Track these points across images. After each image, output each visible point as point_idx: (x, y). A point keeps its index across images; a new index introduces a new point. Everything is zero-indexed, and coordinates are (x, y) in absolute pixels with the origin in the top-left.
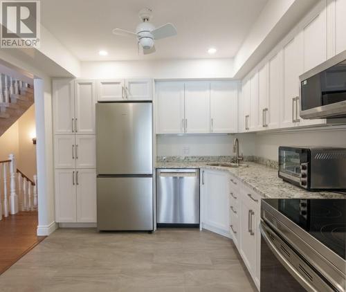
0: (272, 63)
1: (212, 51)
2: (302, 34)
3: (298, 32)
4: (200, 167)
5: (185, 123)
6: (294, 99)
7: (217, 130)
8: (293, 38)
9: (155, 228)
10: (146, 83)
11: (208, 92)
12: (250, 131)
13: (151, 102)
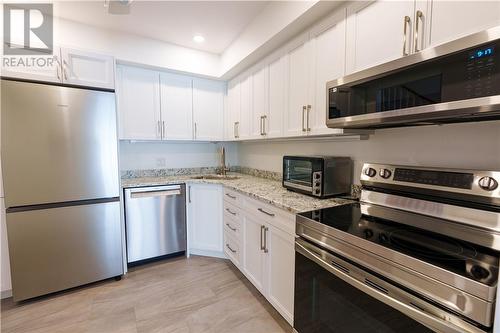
0: (272, 67)
1: (199, 39)
2: (314, 41)
3: (309, 39)
4: (186, 181)
5: (161, 126)
6: (304, 108)
7: (202, 137)
8: (302, 45)
9: (126, 270)
10: (104, 61)
11: (189, 90)
12: (240, 139)
13: (113, 91)
